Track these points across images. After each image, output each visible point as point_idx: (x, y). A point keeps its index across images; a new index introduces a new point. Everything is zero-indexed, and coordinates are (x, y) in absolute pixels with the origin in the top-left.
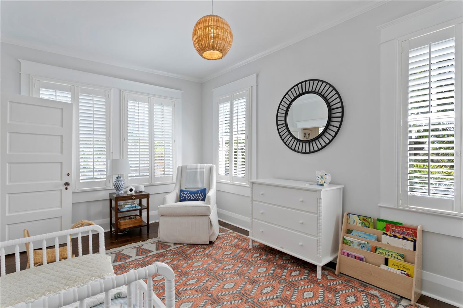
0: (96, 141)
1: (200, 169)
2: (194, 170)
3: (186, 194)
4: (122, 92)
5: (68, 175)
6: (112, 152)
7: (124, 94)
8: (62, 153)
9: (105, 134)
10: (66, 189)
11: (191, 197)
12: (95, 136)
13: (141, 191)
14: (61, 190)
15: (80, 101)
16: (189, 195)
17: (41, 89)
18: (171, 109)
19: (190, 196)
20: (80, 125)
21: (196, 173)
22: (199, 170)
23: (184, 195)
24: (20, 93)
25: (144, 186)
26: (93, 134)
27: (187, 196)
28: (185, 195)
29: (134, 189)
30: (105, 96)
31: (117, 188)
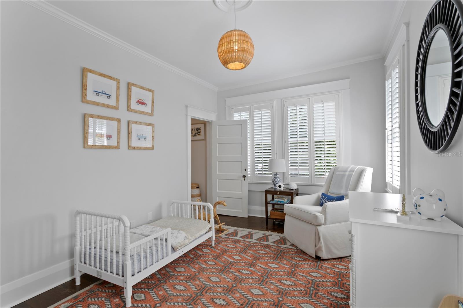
0: (264, 144)
1: (350, 171)
2: (342, 173)
4: (283, 100)
5: (245, 170)
6: (276, 153)
7: (284, 102)
8: (242, 155)
9: (270, 138)
10: (245, 180)
12: (263, 141)
13: (291, 189)
14: (242, 180)
15: (254, 116)
17: (234, 114)
18: (334, 104)
20: (255, 134)
21: (343, 176)
22: (347, 173)
24: (226, 120)
25: (297, 185)
26: (262, 140)
27: (324, 201)
28: (323, 200)
29: (283, 186)
30: (270, 108)
31: (274, 183)
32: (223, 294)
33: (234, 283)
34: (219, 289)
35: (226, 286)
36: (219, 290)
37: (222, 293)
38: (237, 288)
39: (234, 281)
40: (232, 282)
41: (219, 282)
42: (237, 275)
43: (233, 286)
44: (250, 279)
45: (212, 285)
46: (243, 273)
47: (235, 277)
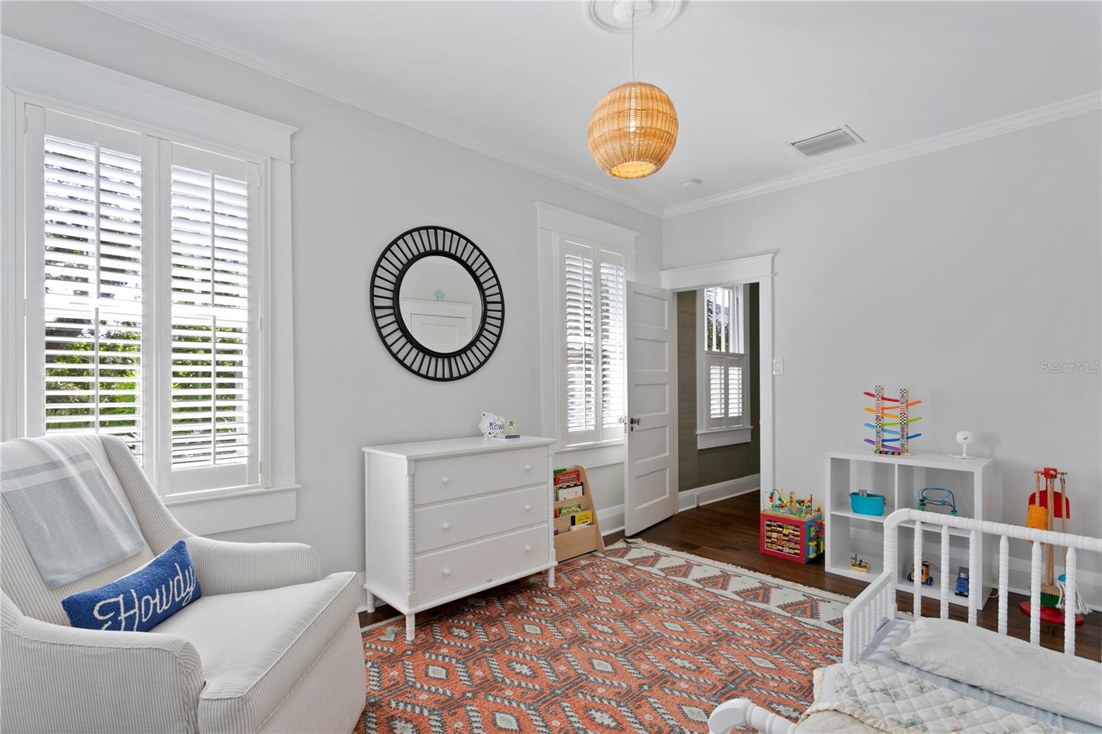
1: (72, 460)
2: (46, 477)
3: (129, 605)
11: (155, 605)
16: (147, 602)
19: (152, 602)
22: (71, 470)
23: (118, 613)
27: (136, 610)
32: (677, 675)
33: (645, 694)
34: (684, 687)
35: (667, 691)
36: (683, 685)
37: (677, 678)
38: (640, 680)
39: (643, 698)
40: (650, 697)
41: (683, 703)
42: (630, 715)
43: (650, 687)
44: (601, 696)
45: (703, 699)
46: (611, 716)
47: (637, 708)
